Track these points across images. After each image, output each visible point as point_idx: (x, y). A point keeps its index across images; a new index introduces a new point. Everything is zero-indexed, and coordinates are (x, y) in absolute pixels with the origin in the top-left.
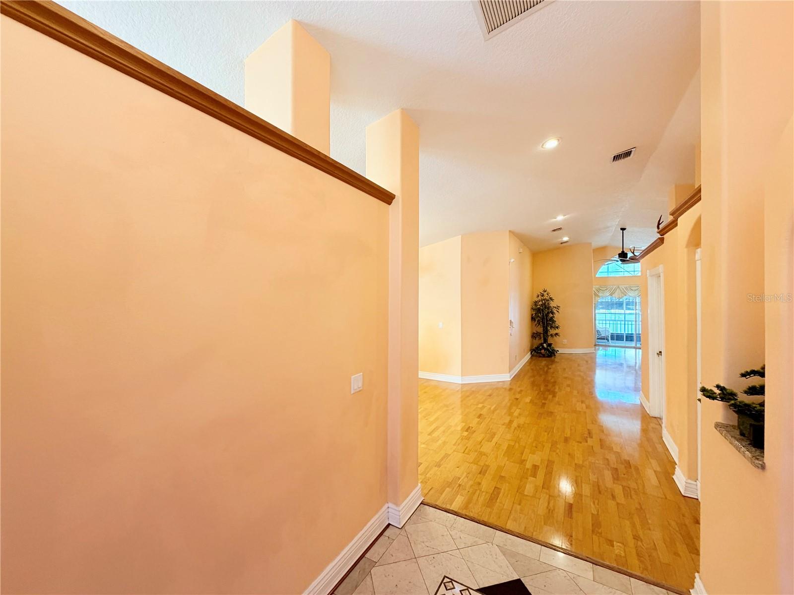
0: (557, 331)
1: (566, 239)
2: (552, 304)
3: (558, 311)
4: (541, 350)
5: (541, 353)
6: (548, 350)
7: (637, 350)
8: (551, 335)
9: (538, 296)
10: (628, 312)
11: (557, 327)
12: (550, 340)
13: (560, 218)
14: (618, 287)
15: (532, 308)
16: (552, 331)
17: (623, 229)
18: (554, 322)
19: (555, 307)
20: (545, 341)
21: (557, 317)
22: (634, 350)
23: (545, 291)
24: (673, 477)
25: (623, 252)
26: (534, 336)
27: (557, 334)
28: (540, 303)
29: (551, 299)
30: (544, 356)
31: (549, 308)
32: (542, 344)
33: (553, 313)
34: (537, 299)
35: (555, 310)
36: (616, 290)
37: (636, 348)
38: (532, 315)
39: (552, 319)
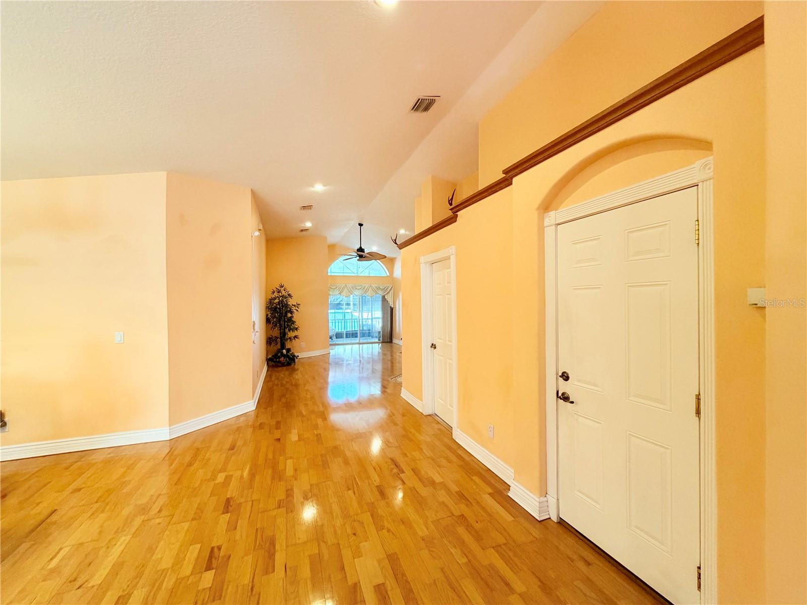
0: (296, 333)
1: (308, 224)
2: (291, 302)
3: (297, 310)
4: (279, 358)
5: (280, 362)
6: (288, 356)
7: (361, 346)
8: (290, 338)
9: (274, 292)
10: (347, 311)
11: (296, 329)
12: (288, 345)
13: (319, 188)
14: (346, 286)
15: (267, 308)
16: (291, 334)
17: (361, 225)
18: (293, 322)
19: (294, 306)
20: (283, 346)
21: (296, 317)
22: (358, 345)
23: (282, 287)
24: (509, 494)
25: (361, 247)
26: (270, 341)
27: (296, 337)
28: (277, 301)
29: (289, 295)
30: (283, 365)
31: (287, 305)
32: (280, 351)
33: (291, 312)
34: (273, 296)
35: (294, 309)
36: (343, 288)
37: (360, 344)
38: (267, 315)
39: (291, 321)
